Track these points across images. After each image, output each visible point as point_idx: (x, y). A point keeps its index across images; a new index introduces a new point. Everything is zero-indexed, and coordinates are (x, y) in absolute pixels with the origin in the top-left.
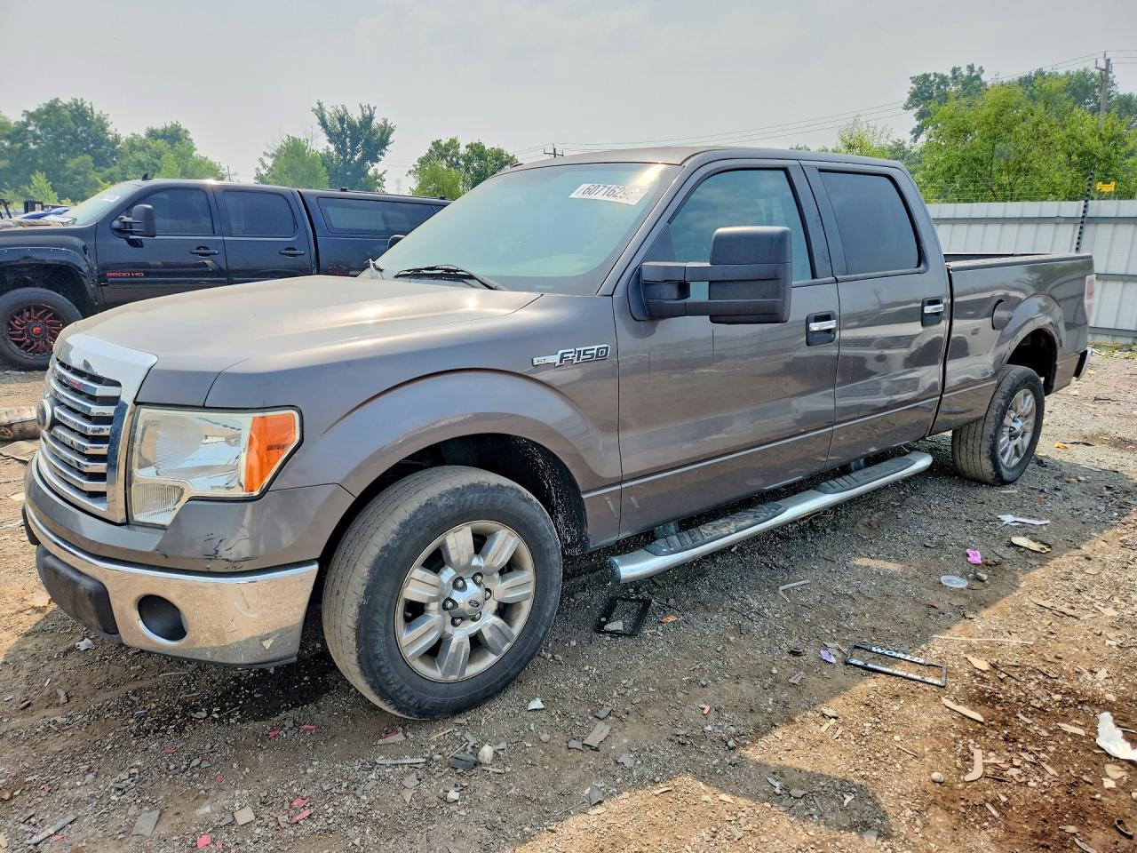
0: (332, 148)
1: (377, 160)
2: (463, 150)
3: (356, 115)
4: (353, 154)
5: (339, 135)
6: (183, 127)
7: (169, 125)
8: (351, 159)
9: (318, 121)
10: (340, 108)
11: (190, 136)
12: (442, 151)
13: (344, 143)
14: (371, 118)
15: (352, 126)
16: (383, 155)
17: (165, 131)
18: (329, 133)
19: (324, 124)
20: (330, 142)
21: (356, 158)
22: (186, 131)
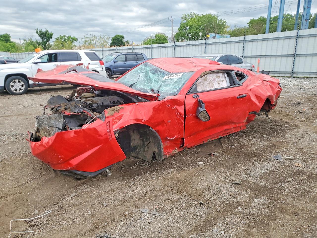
0: (39, 38)
1: (50, 40)
3: (44, 31)
4: (45, 38)
5: (41, 34)
8: (44, 40)
9: (36, 32)
10: (40, 29)
11: (10, 36)
12: (61, 38)
13: (42, 37)
14: (47, 31)
15: (43, 33)
16: (51, 39)
17: (3, 35)
18: (38, 34)
19: (37, 32)
20: (39, 36)
21: (45, 40)
22: (9, 35)
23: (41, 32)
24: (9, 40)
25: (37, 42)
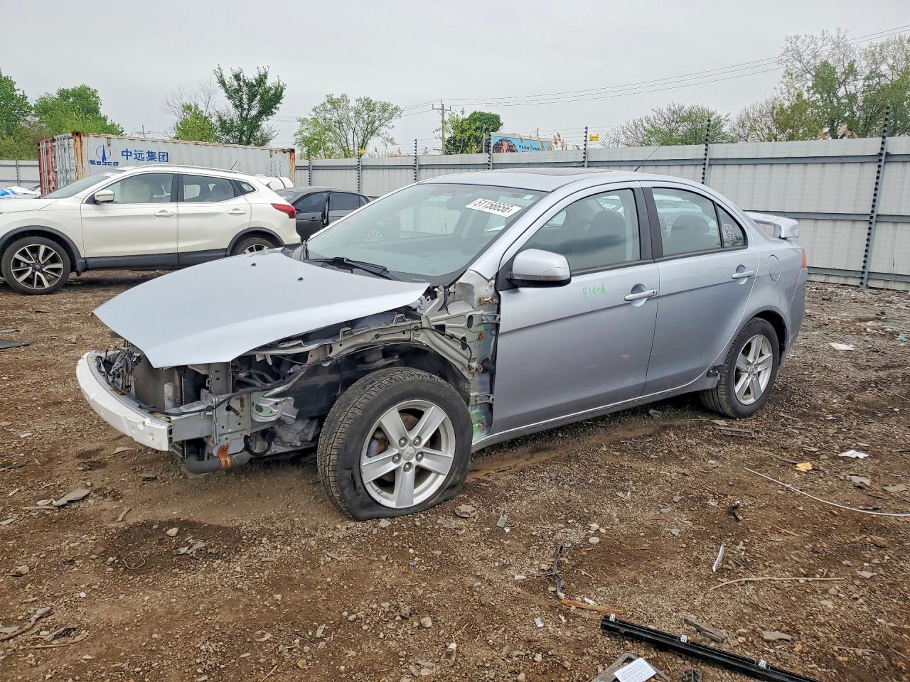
0: (229, 103)
1: (272, 114)
2: (353, 104)
3: (251, 75)
4: (250, 108)
5: (239, 90)
6: (92, 87)
7: (78, 86)
8: (248, 114)
9: (216, 80)
10: (237, 67)
13: (241, 100)
14: (265, 76)
15: (248, 83)
16: (276, 108)
17: (74, 90)
18: (227, 91)
19: (223, 83)
20: (230, 97)
22: (96, 91)
23: (237, 77)
24: (96, 111)
25: (223, 123)
